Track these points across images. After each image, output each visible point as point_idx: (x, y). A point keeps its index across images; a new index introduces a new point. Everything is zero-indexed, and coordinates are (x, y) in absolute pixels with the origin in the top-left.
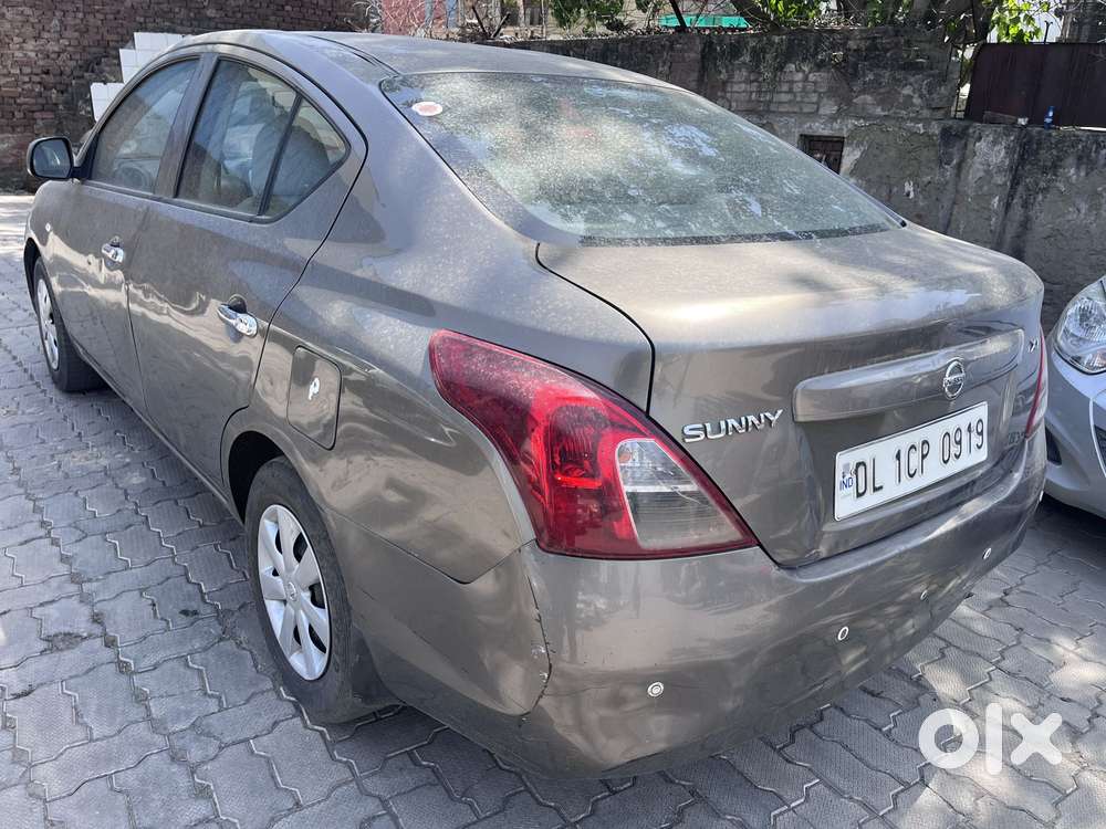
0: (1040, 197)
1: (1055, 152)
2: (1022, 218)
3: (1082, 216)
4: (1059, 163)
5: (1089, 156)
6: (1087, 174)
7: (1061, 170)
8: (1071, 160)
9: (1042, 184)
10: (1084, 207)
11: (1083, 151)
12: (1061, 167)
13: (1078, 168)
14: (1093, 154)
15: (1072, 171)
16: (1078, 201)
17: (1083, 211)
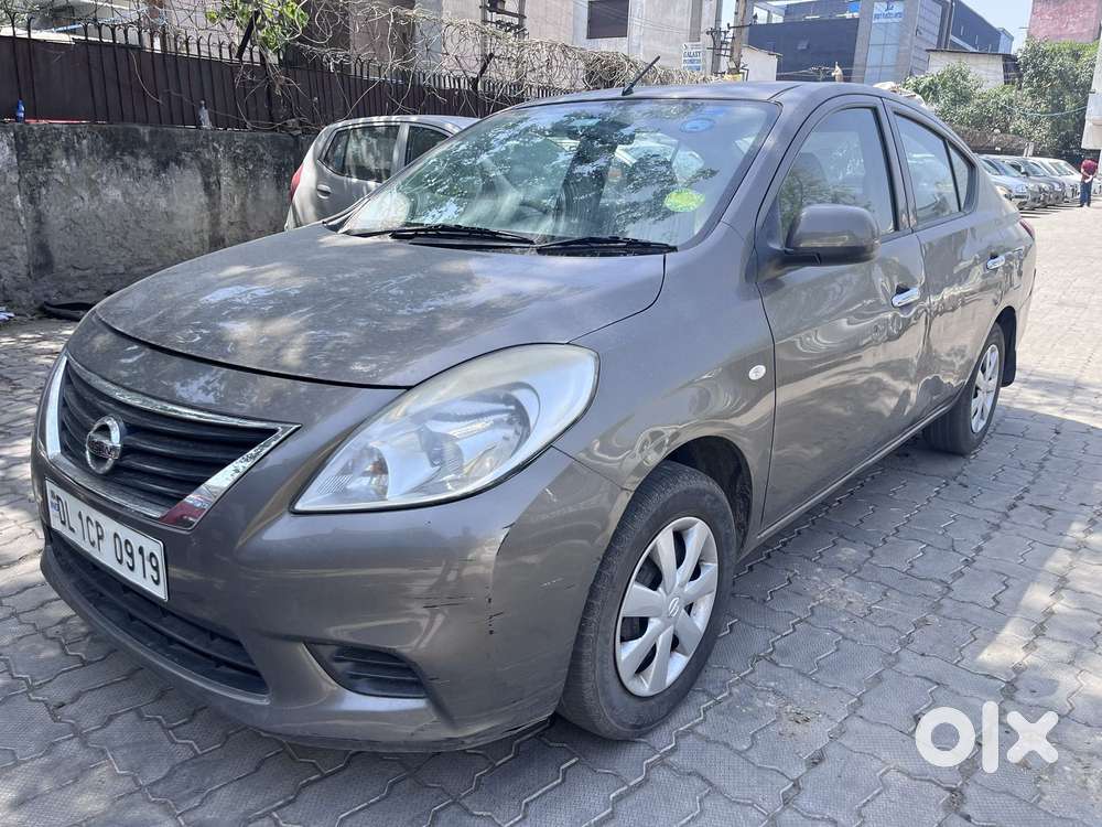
0: (44, 191)
1: (42, 145)
2: (35, 214)
3: (87, 203)
4: (49, 156)
5: (74, 147)
6: (78, 164)
7: (54, 163)
8: (58, 153)
9: (41, 178)
10: (86, 195)
11: (66, 142)
12: (52, 159)
13: (68, 159)
14: (76, 145)
15: (64, 162)
16: (79, 190)
17: (86, 199)
